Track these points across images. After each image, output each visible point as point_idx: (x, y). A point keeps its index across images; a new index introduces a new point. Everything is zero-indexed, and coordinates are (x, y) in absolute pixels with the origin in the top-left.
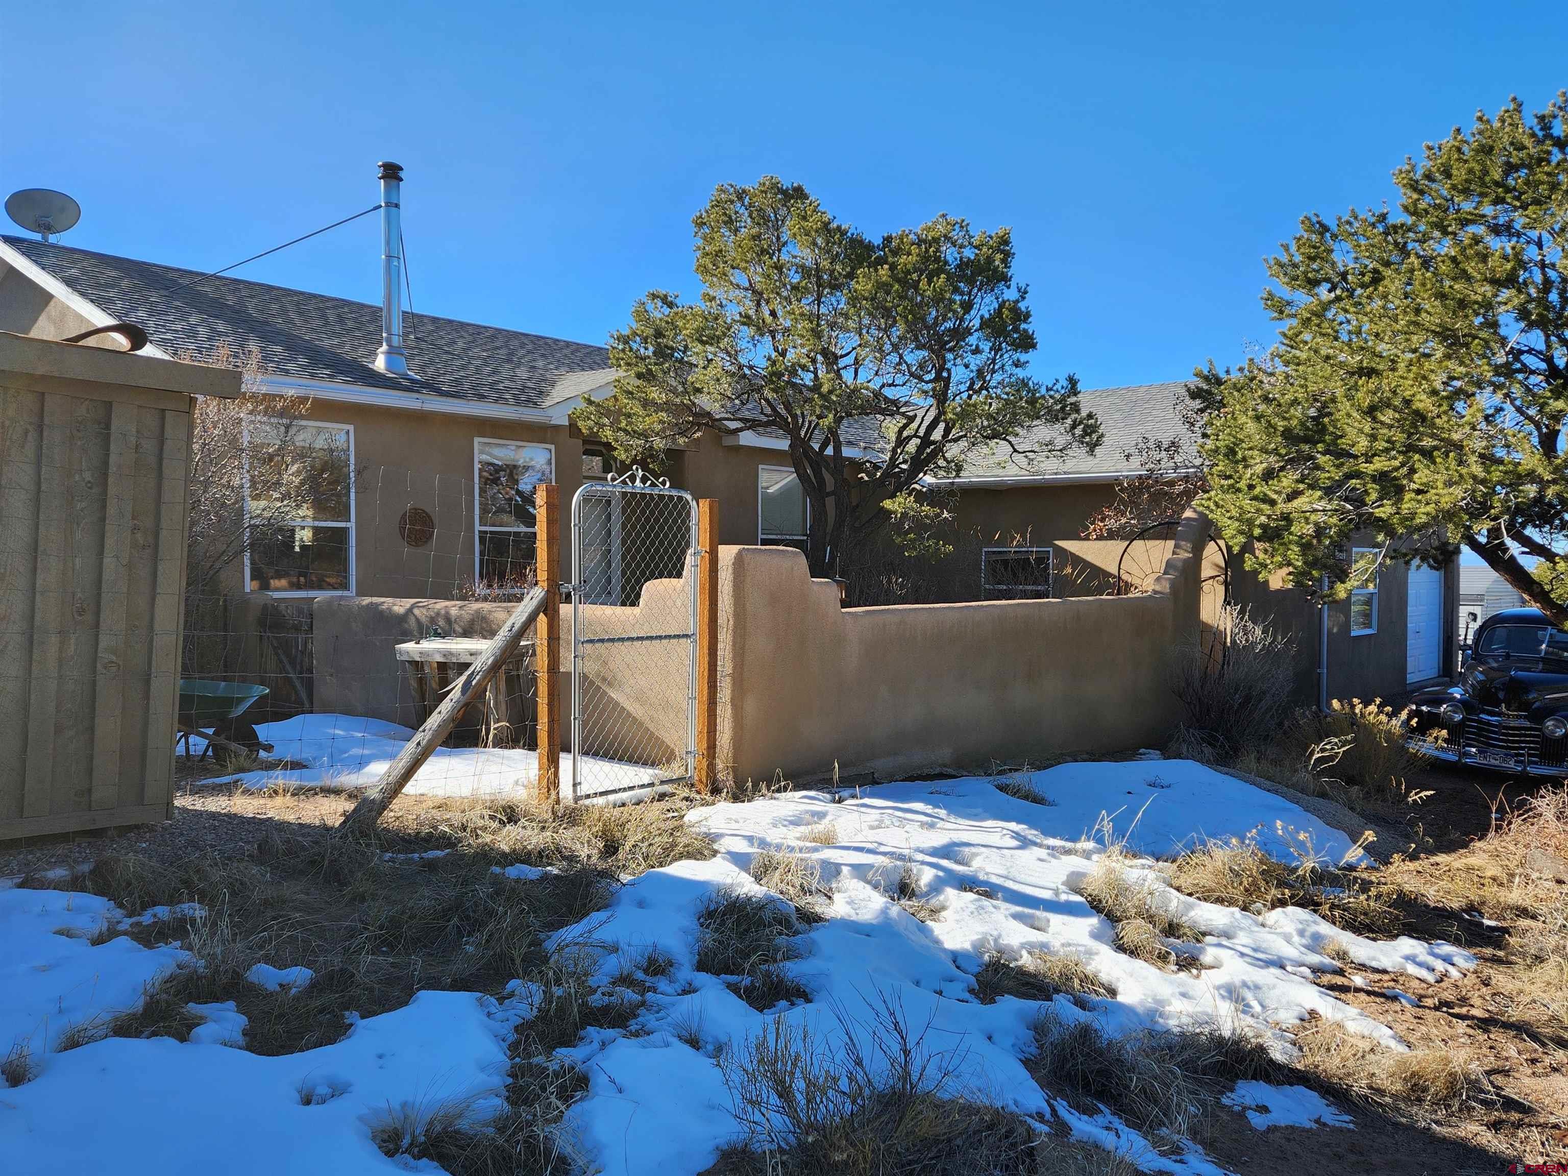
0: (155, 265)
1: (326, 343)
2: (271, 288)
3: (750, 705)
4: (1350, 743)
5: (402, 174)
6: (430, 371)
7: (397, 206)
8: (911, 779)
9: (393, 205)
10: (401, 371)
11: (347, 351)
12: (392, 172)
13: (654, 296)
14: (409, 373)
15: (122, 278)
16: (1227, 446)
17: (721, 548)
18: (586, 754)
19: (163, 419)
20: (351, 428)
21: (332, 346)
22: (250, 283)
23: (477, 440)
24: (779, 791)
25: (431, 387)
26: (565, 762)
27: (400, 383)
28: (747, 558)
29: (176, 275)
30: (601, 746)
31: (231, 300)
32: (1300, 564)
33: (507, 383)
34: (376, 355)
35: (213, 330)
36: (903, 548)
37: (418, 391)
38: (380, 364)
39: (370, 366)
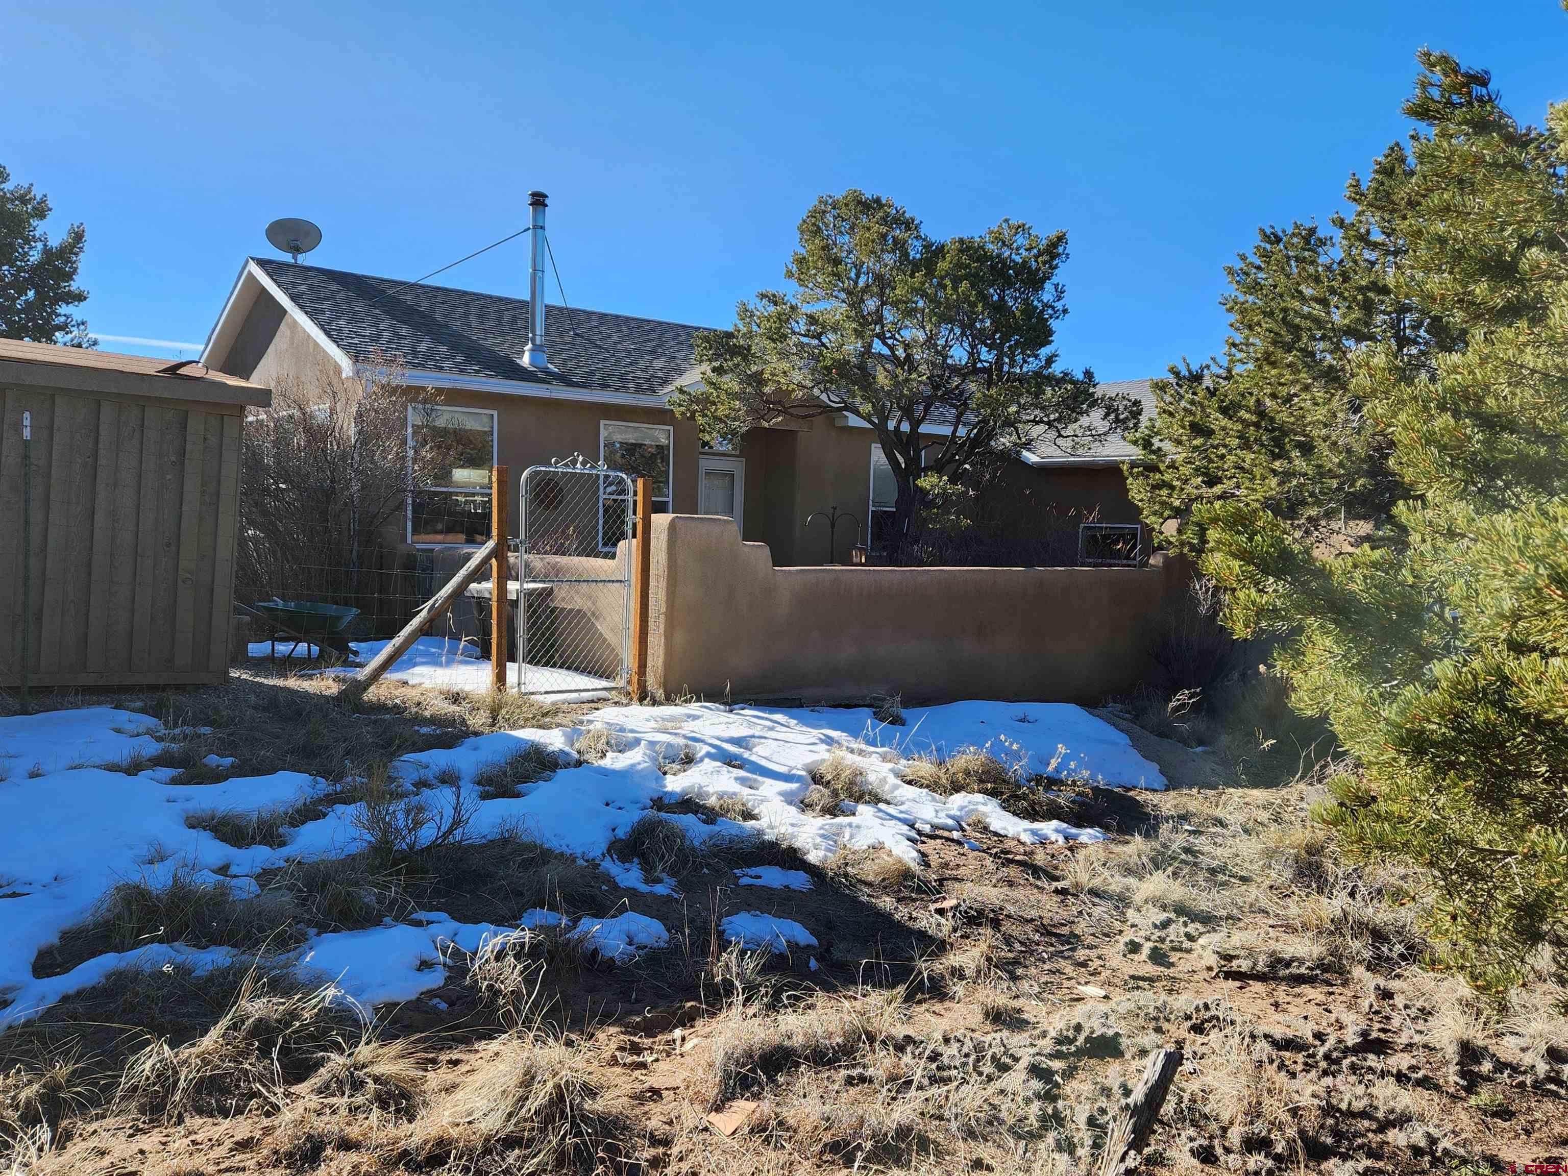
0: (373, 278)
1: (488, 343)
2: (465, 293)
3: (679, 637)
4: (1198, 694)
5: (547, 201)
6: (570, 364)
7: (542, 228)
8: (835, 706)
9: (539, 227)
10: (542, 366)
11: (503, 350)
12: (539, 201)
13: (763, 296)
14: (549, 366)
15: (339, 291)
16: (1144, 439)
17: (653, 516)
18: (530, 663)
19: (222, 419)
20: (495, 413)
21: (494, 344)
22: (446, 289)
23: (602, 422)
24: (686, 701)
25: (565, 380)
26: (512, 669)
27: (536, 376)
28: (679, 524)
29: (387, 285)
30: (573, 662)
31: (424, 306)
32: (1195, 541)
33: (639, 373)
34: (523, 352)
35: (396, 334)
36: (925, 521)
37: (549, 383)
38: (525, 360)
39: (518, 361)
